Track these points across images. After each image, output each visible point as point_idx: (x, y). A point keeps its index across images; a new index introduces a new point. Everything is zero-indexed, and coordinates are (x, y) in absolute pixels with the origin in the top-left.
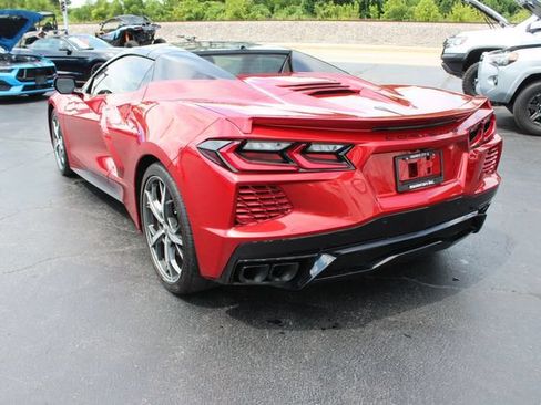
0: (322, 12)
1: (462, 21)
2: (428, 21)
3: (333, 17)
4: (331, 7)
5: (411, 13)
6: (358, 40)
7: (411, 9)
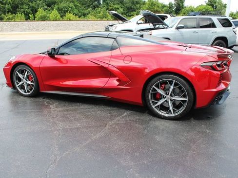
0: (6, 18)
1: (70, 20)
2: (56, 20)
3: (13, 20)
4: (11, 16)
5: (48, 17)
6: (30, 30)
7: (48, 15)
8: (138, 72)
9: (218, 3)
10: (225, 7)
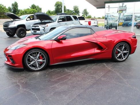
8: (110, 42)
9: (37, 7)
10: (41, 10)
